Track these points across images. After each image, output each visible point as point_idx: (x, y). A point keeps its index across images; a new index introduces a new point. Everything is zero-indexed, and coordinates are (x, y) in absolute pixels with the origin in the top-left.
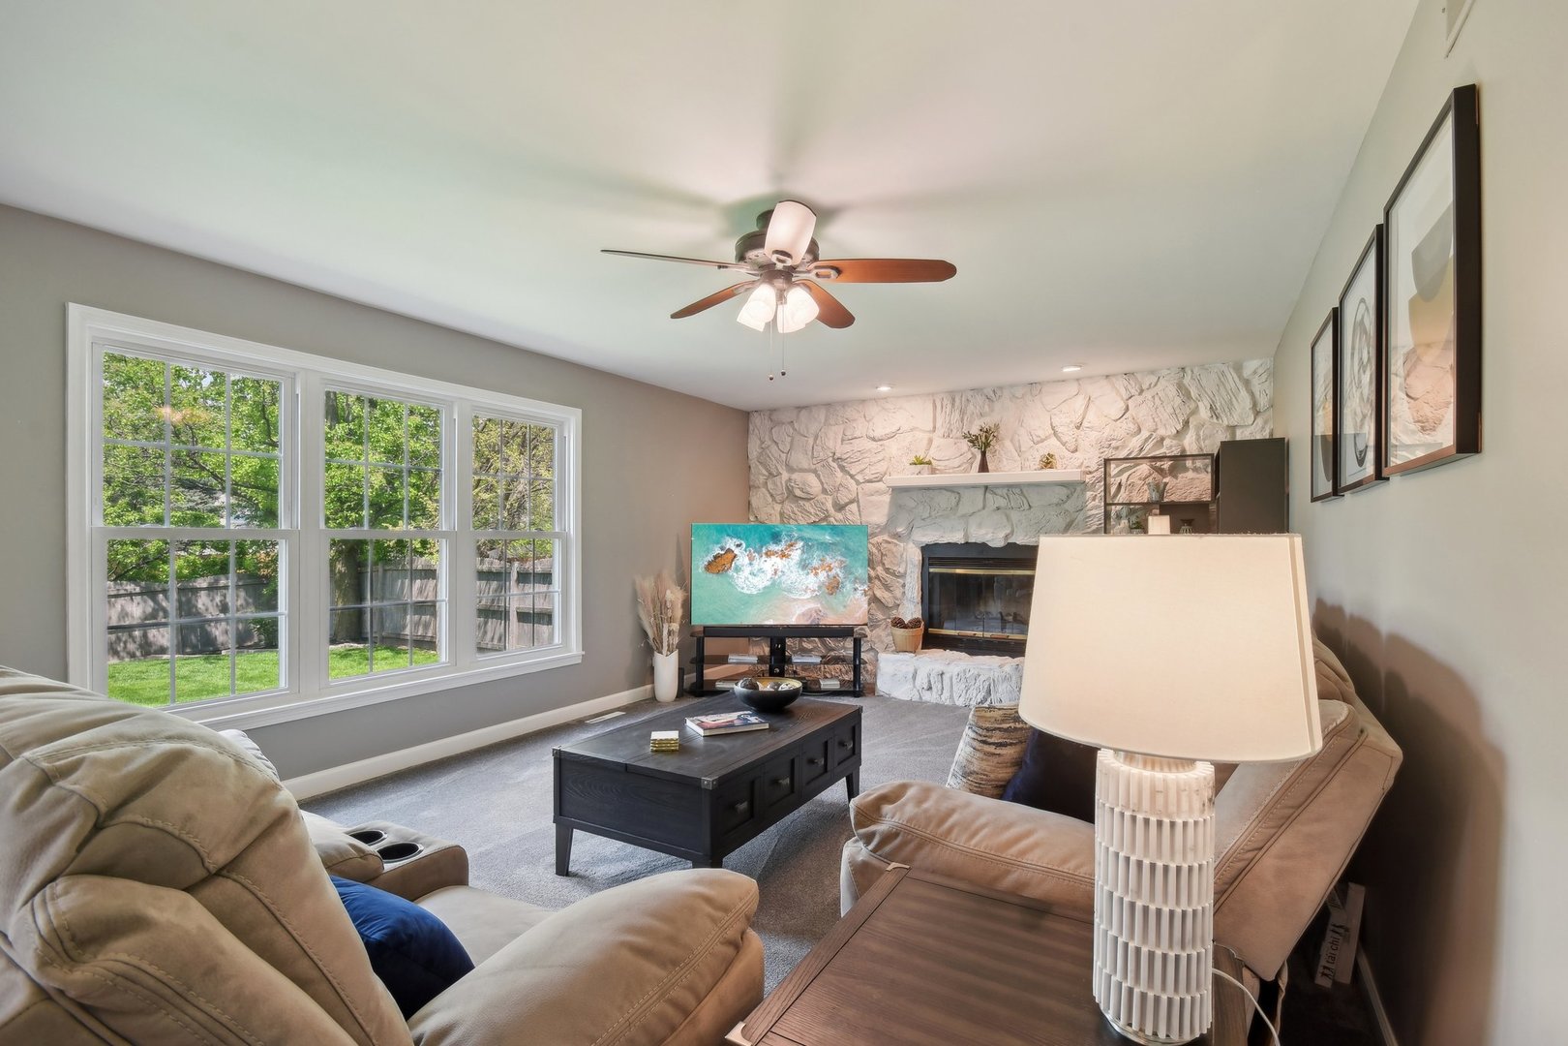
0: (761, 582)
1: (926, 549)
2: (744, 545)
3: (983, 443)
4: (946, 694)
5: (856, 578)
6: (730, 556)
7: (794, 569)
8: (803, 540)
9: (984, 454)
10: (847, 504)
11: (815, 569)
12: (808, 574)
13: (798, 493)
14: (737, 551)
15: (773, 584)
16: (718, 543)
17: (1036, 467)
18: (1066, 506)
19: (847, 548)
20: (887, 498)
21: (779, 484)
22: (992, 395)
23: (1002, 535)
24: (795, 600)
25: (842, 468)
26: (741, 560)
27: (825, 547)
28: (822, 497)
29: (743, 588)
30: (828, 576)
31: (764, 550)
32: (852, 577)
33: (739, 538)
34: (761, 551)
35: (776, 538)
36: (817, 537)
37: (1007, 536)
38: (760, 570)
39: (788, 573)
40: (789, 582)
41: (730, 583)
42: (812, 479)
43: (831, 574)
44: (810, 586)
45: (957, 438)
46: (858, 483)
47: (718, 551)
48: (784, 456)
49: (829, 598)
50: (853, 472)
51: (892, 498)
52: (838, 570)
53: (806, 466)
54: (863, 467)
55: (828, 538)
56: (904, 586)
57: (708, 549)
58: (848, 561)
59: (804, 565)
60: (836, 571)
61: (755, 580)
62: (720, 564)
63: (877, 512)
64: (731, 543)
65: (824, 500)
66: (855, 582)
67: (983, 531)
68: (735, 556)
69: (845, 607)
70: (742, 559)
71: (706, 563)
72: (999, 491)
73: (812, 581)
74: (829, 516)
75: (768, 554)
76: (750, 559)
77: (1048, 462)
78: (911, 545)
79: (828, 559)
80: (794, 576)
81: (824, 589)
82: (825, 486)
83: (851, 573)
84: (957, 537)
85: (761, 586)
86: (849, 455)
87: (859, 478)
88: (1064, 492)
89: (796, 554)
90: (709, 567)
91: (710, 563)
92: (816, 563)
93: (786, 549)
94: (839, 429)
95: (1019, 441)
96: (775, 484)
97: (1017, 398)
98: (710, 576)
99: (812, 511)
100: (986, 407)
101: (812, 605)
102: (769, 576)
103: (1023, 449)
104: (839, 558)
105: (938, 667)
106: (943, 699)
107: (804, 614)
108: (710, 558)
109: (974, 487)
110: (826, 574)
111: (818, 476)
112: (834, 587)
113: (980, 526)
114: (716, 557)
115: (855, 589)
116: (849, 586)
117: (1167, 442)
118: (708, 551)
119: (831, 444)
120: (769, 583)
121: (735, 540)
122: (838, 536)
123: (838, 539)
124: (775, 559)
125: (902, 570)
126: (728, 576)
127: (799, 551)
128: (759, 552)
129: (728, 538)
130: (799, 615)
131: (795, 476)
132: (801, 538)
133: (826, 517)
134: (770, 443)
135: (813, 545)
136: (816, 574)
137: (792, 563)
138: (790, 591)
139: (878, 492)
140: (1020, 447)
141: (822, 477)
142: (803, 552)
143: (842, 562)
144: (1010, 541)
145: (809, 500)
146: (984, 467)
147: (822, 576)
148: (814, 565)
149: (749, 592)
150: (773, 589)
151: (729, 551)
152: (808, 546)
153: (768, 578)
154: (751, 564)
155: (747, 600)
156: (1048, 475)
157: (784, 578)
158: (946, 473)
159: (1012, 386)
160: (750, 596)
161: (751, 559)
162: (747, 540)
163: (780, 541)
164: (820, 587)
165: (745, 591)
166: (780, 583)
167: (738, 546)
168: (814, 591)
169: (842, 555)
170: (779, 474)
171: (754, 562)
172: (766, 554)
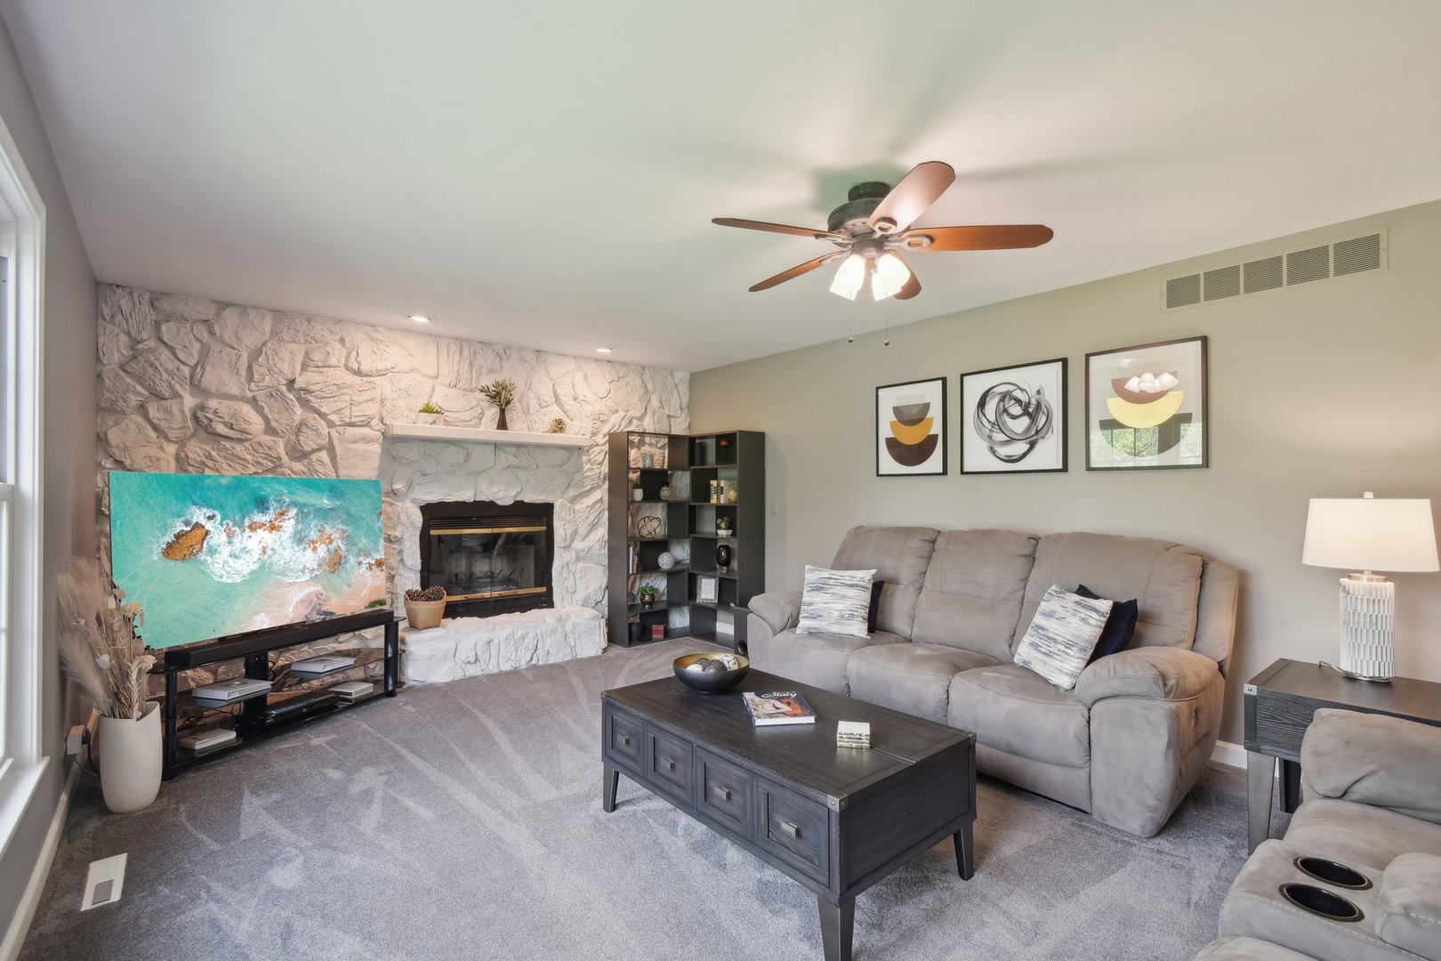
0: (246, 566)
1: (427, 510)
2: (219, 517)
3: (501, 398)
4: (494, 662)
5: (360, 550)
6: (199, 533)
7: (287, 544)
8: (296, 506)
9: (503, 412)
10: (313, 451)
11: (313, 542)
12: (305, 549)
13: (221, 429)
14: (209, 526)
15: (263, 566)
16: (179, 516)
17: (544, 430)
18: (566, 467)
19: (348, 514)
20: (376, 448)
21: (176, 412)
22: (503, 353)
23: (513, 493)
24: (292, 584)
25: (305, 404)
26: (216, 537)
27: (324, 514)
28: (267, 439)
29: (221, 577)
30: (328, 550)
31: (247, 522)
32: (355, 550)
33: (210, 506)
34: (243, 523)
35: (262, 504)
36: (312, 501)
37: (516, 496)
38: (244, 550)
39: (280, 550)
40: (282, 562)
41: (203, 572)
42: (247, 411)
43: (332, 547)
44: (308, 565)
45: (465, 390)
46: (331, 424)
47: (180, 527)
48: (186, 371)
49: (331, 577)
50: (323, 410)
51: (383, 448)
52: (339, 542)
53: (235, 390)
54: (341, 405)
55: (326, 502)
56: (400, 552)
57: (165, 525)
58: (350, 529)
59: (299, 539)
60: (338, 543)
61: (237, 564)
62: (184, 546)
63: (363, 461)
64: (199, 516)
65: (271, 444)
66: (358, 555)
67: (495, 489)
68: (207, 533)
69: (349, 585)
70: (218, 537)
71: (164, 546)
72: (508, 449)
73: (310, 558)
74: (281, 466)
75: (253, 527)
76: (228, 536)
77: (559, 426)
78: (408, 504)
79: (328, 529)
80: (288, 554)
81: (325, 567)
82: (274, 424)
83: (354, 544)
84: (467, 496)
85: (246, 571)
86: (318, 387)
87: (334, 418)
88: (565, 454)
89: (289, 525)
90: (169, 551)
91: (170, 546)
92: (313, 535)
93: (276, 519)
94: (299, 351)
95: (528, 403)
96: (168, 411)
97: (525, 361)
98: (172, 563)
99: (249, 457)
100: (497, 363)
101: (314, 588)
102: (256, 557)
103: (531, 412)
104: (340, 526)
105: (485, 637)
106: (491, 668)
107: (302, 601)
108: (170, 538)
109: (485, 443)
110: (325, 549)
111: (259, 410)
112: (335, 563)
113: (491, 483)
114: (179, 536)
115: (360, 563)
116: (352, 560)
117: (635, 422)
118: (165, 528)
119: (286, 368)
120: (255, 567)
121: (205, 510)
122: (337, 498)
123: (338, 503)
124: (262, 534)
125: (398, 534)
126: (199, 561)
127: (292, 521)
128: (241, 526)
129: (194, 508)
130: (297, 602)
131: (213, 403)
132: (295, 504)
133: (276, 467)
134: (152, 343)
135: (309, 512)
136: (315, 549)
137: (285, 537)
138: (283, 573)
139: (365, 440)
140: (529, 410)
141: (267, 411)
142: (297, 522)
143: (344, 531)
144: (518, 499)
145: (240, 440)
146: (502, 425)
147: (322, 550)
148: (311, 537)
149: (230, 581)
150: (264, 573)
151: (198, 526)
152: (303, 516)
153: (255, 559)
154: (230, 542)
155: (227, 592)
156: (559, 439)
157: (275, 558)
158: (455, 426)
159: (521, 349)
160: (232, 586)
161: (230, 535)
162: (221, 508)
163: (268, 509)
164: (320, 565)
165: (225, 580)
166: (271, 564)
167: (210, 518)
168: (313, 570)
169: (343, 522)
170: (177, 396)
171: (235, 540)
172: (250, 527)
